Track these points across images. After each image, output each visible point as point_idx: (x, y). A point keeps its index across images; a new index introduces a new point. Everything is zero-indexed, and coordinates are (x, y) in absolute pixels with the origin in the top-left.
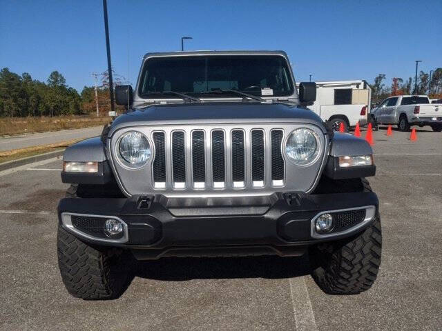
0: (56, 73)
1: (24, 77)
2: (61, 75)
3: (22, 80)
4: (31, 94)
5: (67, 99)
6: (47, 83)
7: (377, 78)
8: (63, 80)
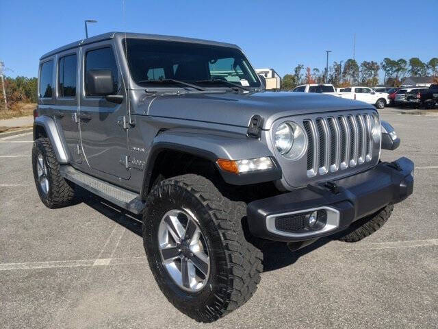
7: (297, 68)
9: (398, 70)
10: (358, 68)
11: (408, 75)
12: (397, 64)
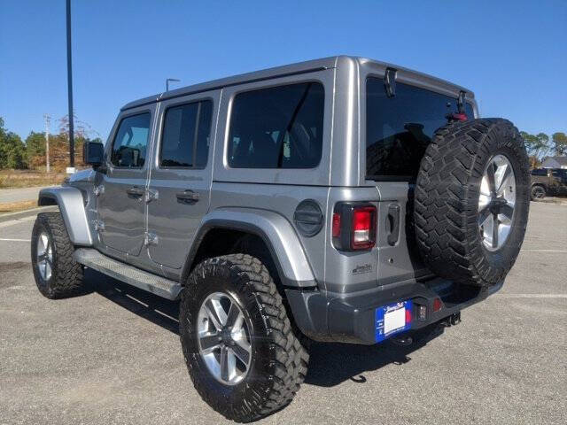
5: (5, 148)
9: (537, 147)
11: (551, 154)
12: (537, 139)
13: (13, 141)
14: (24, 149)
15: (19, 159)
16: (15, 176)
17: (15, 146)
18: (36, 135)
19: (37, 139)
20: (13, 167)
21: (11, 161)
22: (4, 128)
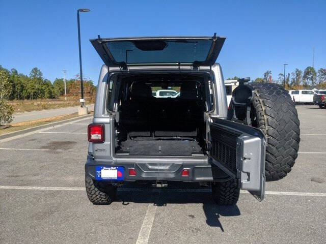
0: (36, 69)
1: (12, 72)
2: (39, 71)
3: (11, 73)
4: (17, 84)
5: (43, 88)
6: (29, 76)
7: (265, 74)
8: (40, 74)
10: (316, 74)
13: (47, 84)
14: (53, 88)
15: (50, 93)
16: (50, 103)
17: (48, 87)
18: (58, 80)
19: (59, 82)
20: (48, 98)
21: (46, 95)
22: (43, 77)
